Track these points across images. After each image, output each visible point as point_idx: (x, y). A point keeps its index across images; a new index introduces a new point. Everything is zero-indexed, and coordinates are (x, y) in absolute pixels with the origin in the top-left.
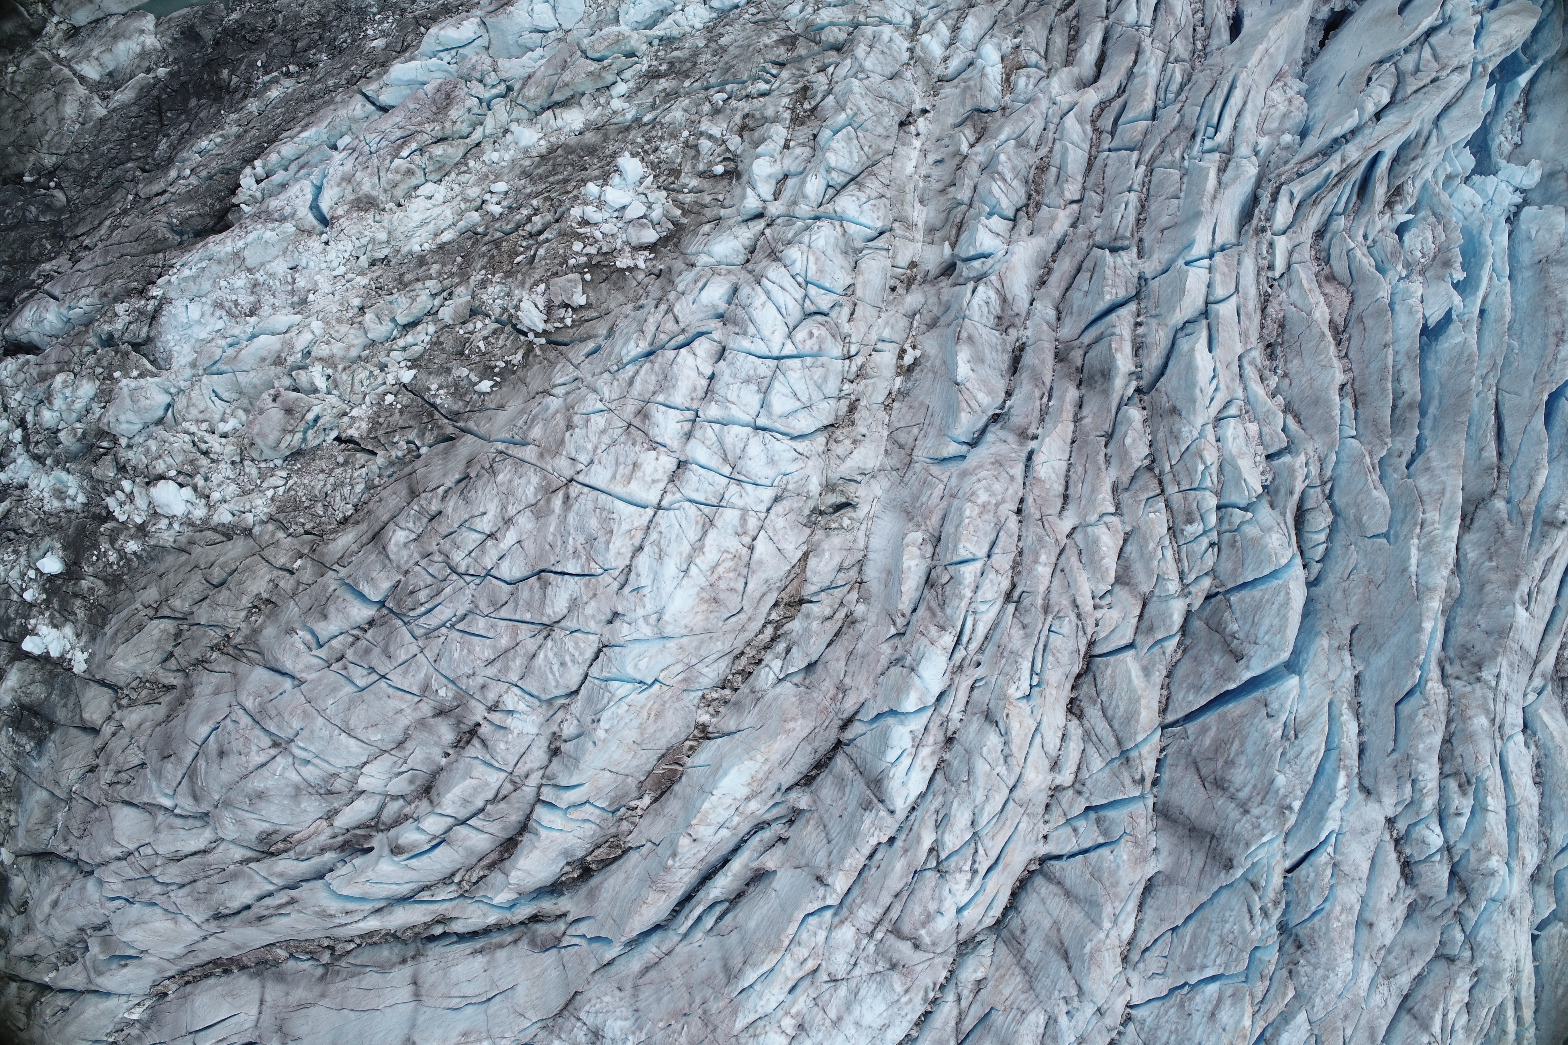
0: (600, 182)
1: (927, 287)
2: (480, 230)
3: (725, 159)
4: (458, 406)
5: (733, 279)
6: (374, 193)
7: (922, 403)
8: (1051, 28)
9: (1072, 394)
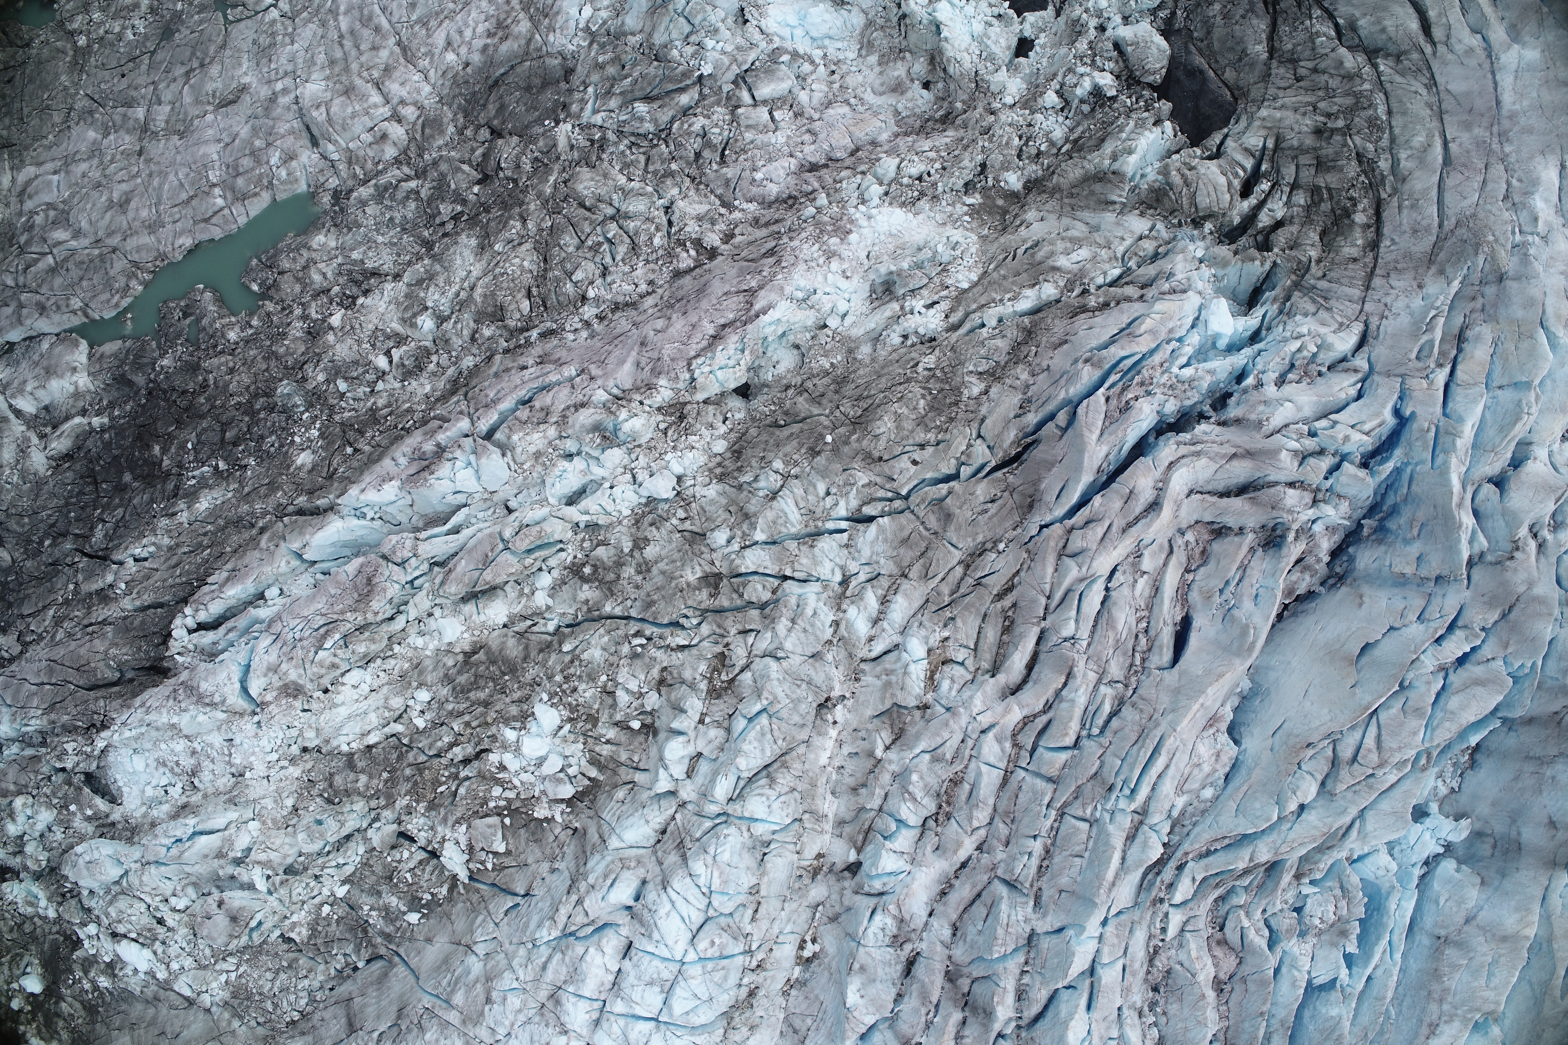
0: (518, 725)
1: (832, 878)
2: (405, 741)
3: (641, 713)
4: (390, 929)
5: (641, 872)
6: (301, 682)
7: (817, 997)
8: (985, 615)
9: (957, 1016)
